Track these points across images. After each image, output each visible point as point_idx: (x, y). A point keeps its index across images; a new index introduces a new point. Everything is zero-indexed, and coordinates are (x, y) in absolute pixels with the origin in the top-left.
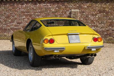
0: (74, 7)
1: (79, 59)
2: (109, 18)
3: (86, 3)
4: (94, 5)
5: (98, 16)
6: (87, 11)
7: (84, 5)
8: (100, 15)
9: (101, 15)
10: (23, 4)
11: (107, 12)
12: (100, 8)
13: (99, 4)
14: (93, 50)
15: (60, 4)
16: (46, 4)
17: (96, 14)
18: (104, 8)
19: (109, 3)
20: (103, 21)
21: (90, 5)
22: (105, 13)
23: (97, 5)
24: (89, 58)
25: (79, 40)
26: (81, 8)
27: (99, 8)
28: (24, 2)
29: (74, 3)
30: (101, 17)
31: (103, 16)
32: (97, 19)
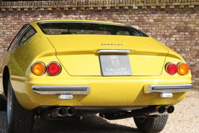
0: (130, 21)
1: (132, 118)
2: (195, 42)
3: (153, 13)
4: (167, 18)
5: (175, 38)
6: (154, 29)
7: (148, 17)
8: (178, 36)
9: (180, 37)
10: (36, 16)
11: (192, 32)
12: (179, 23)
13: (178, 16)
14: (164, 95)
15: (103, 16)
16: (78, 16)
17: (170, 34)
18: (186, 23)
19: (196, 14)
20: (185, 48)
21: (160, 18)
22: (187, 33)
23: (173, 18)
24: (155, 116)
25: (129, 69)
26: (143, 24)
27: (176, 23)
28: (39, 12)
29: (130, 14)
30: (180, 40)
31: (184, 39)
32: (172, 44)
